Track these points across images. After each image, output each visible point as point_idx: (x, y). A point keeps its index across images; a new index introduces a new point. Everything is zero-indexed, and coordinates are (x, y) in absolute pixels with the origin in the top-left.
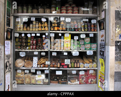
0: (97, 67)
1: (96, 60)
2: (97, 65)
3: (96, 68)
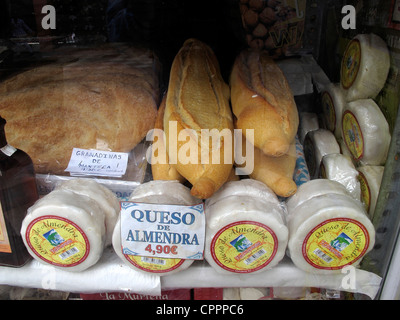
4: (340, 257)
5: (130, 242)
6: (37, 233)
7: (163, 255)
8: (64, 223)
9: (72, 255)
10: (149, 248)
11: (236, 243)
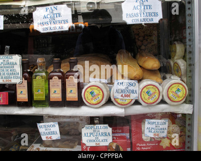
0: (189, 99)
1: (182, 64)
2: (191, 90)
3: (186, 109)
4: (179, 97)
5: (117, 94)
6: (88, 92)
7: (126, 98)
8: (97, 88)
9: (98, 99)
10: (122, 96)
11: (148, 92)
